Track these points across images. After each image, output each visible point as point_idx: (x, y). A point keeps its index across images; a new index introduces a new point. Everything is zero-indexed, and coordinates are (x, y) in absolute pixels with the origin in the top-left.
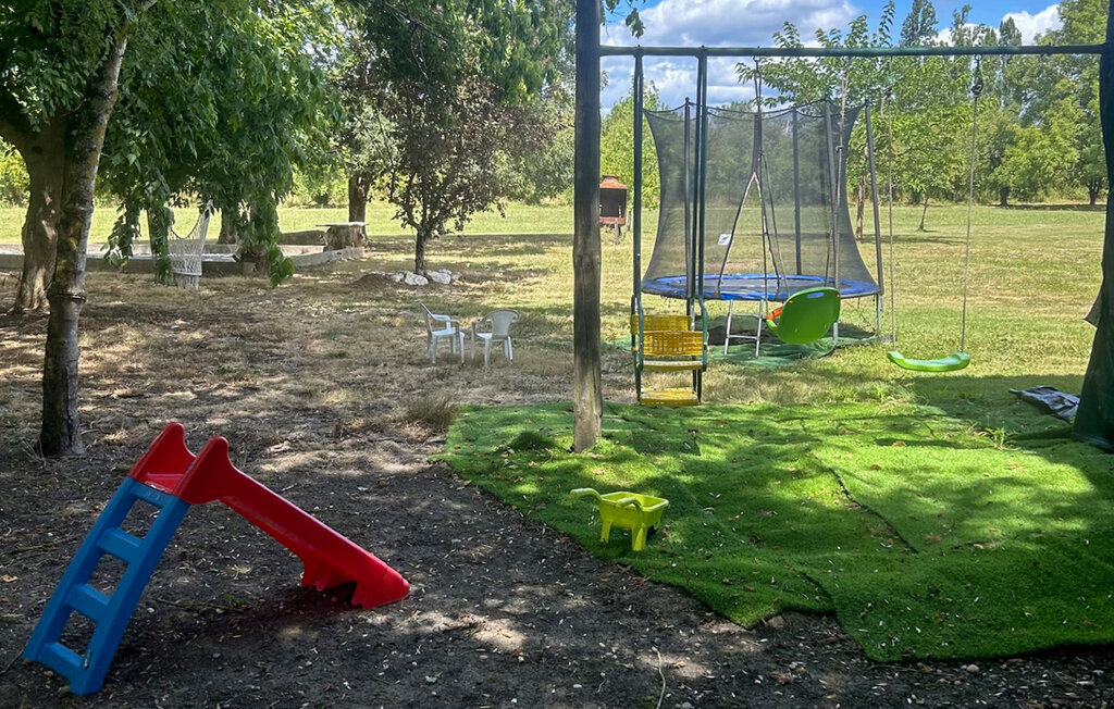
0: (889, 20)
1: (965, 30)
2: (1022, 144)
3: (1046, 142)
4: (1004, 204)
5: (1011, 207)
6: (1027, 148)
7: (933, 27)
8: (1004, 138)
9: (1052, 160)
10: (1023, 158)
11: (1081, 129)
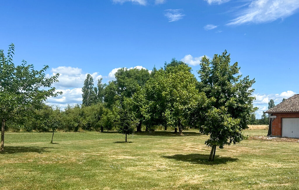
0: (12, 52)
1: (101, 85)
2: (105, 113)
3: (111, 113)
4: (102, 132)
5: (105, 132)
6: (106, 115)
7: (93, 83)
8: (101, 112)
9: (113, 118)
10: (105, 118)
11: (121, 110)
